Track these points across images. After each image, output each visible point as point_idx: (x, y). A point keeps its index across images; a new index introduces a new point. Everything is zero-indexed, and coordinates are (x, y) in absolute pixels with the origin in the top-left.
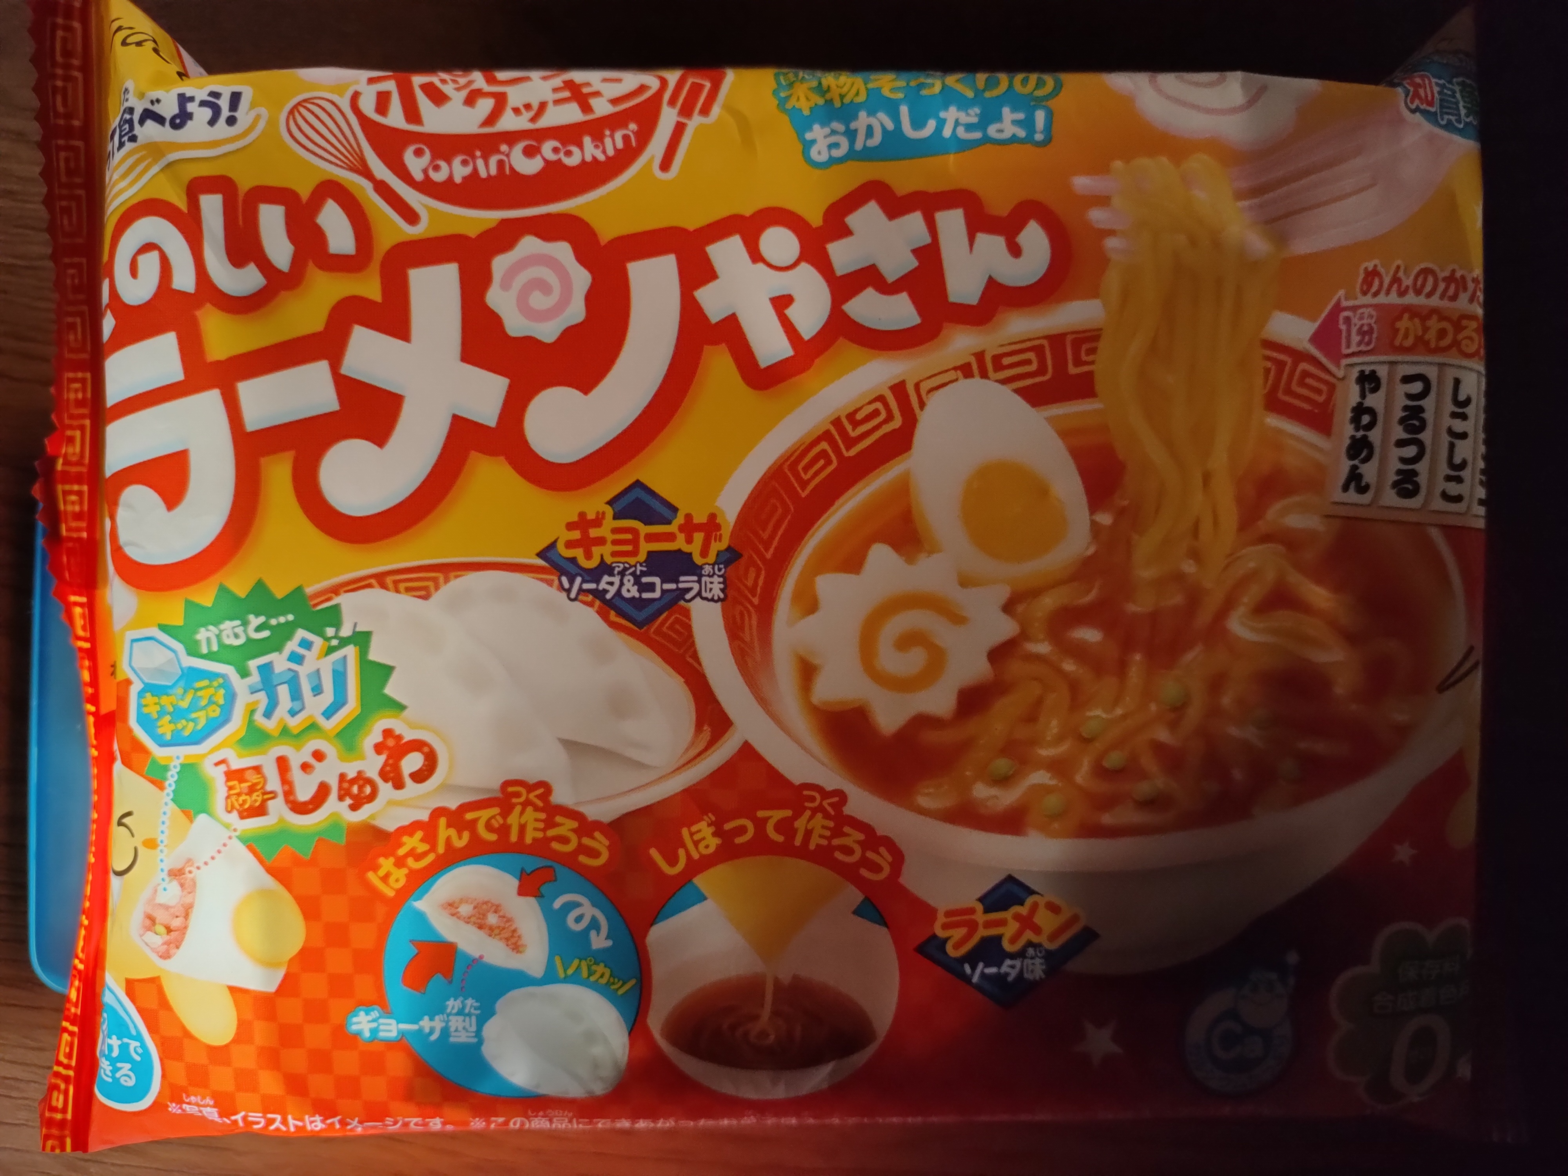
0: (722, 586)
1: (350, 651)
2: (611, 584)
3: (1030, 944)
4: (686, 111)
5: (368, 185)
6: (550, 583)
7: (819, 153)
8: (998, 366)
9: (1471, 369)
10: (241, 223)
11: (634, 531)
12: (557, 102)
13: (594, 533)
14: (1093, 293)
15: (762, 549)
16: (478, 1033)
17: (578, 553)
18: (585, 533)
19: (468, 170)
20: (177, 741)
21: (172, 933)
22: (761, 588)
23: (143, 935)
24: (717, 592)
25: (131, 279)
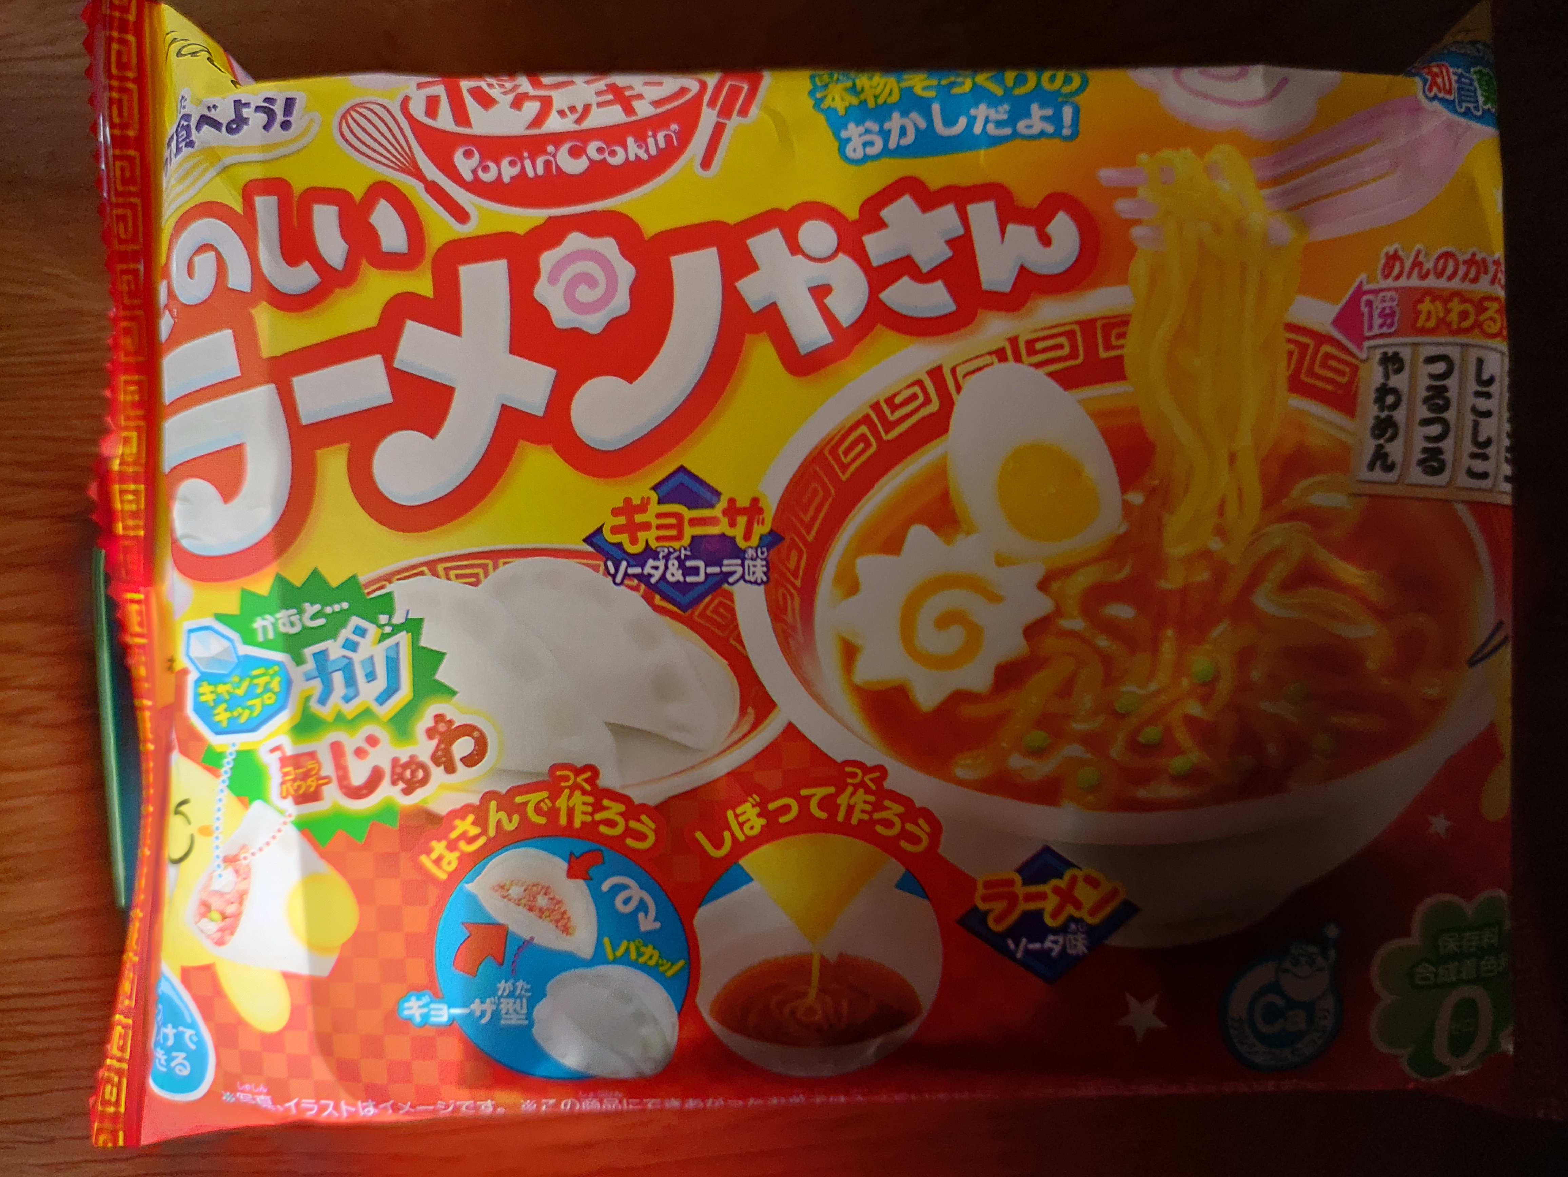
0: (765, 569)
1: (404, 638)
2: (656, 568)
3: (1072, 919)
4: (726, 112)
5: (419, 186)
6: (596, 569)
7: (855, 150)
8: (1032, 351)
9: (1495, 350)
10: (295, 223)
11: (678, 516)
12: (600, 105)
13: (639, 518)
14: (1123, 280)
15: (804, 533)
16: (529, 1015)
17: (624, 538)
18: (630, 519)
19: (516, 171)
20: (233, 729)
21: (227, 920)
22: (803, 571)
23: (199, 922)
24: (760, 575)
25: (189, 279)
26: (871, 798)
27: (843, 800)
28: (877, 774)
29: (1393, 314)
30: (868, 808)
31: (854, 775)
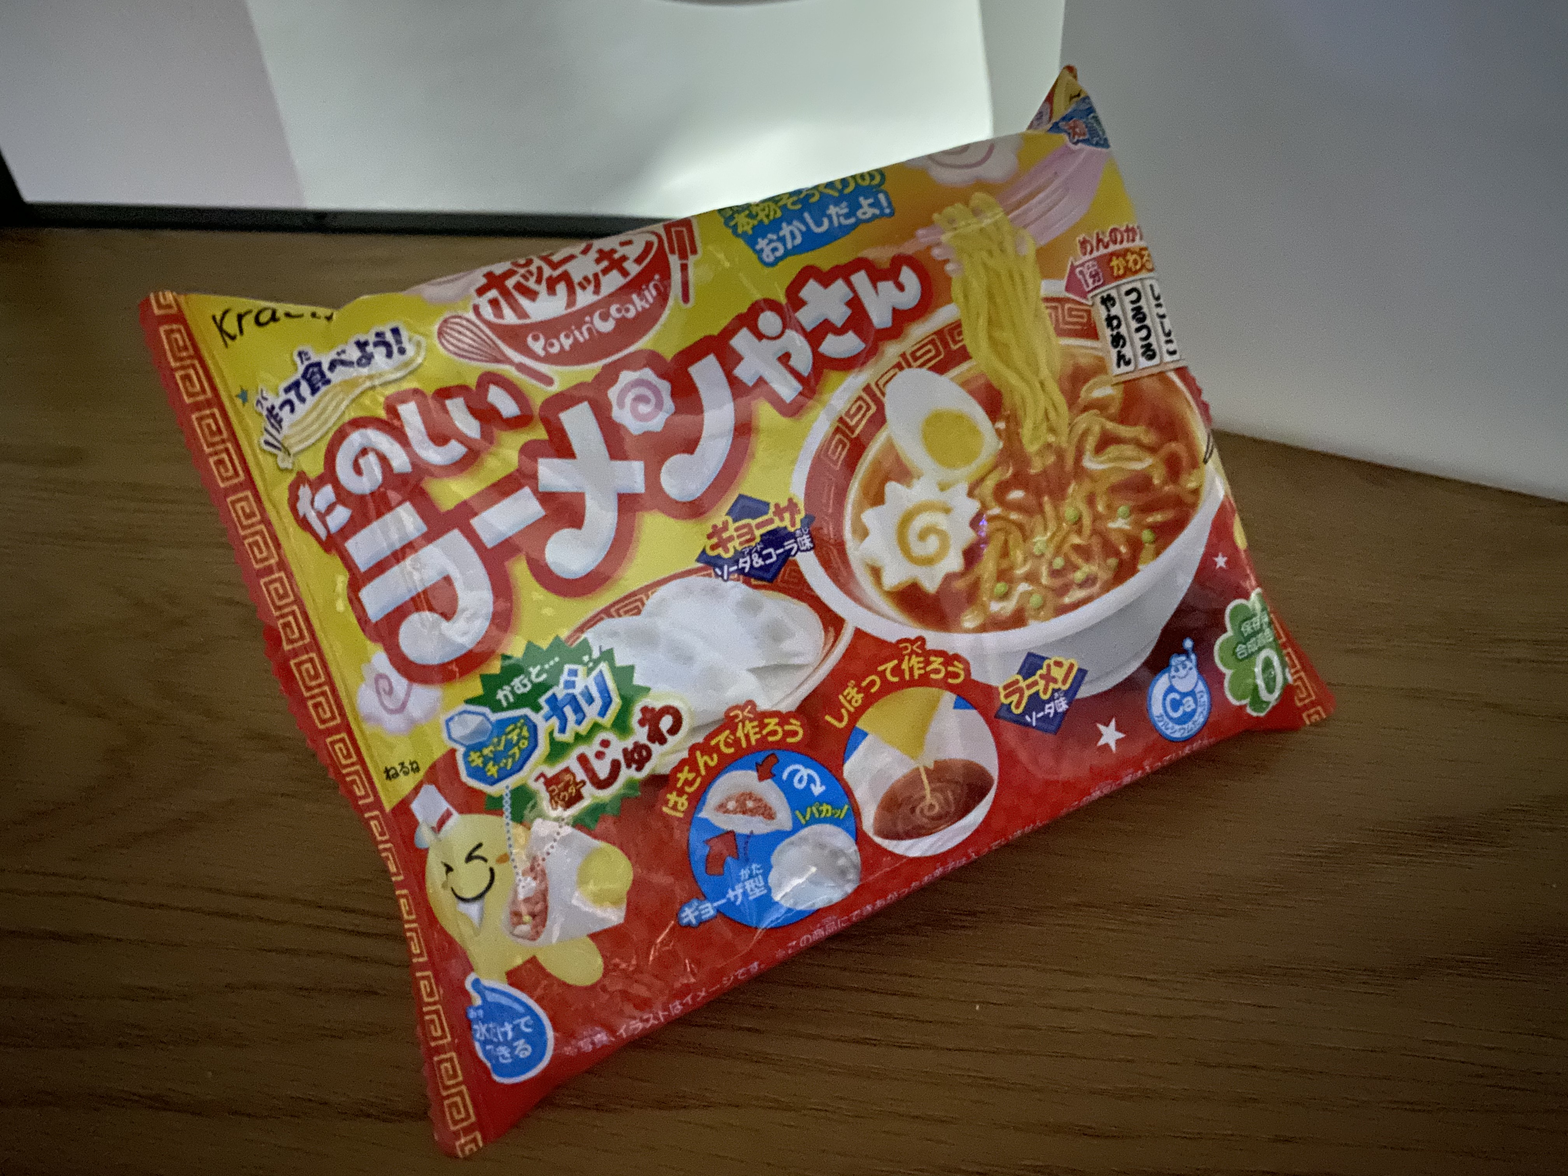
26: (921, 659)
27: (905, 666)
28: (919, 643)
29: (1097, 274)
30: (921, 665)
31: (906, 648)
